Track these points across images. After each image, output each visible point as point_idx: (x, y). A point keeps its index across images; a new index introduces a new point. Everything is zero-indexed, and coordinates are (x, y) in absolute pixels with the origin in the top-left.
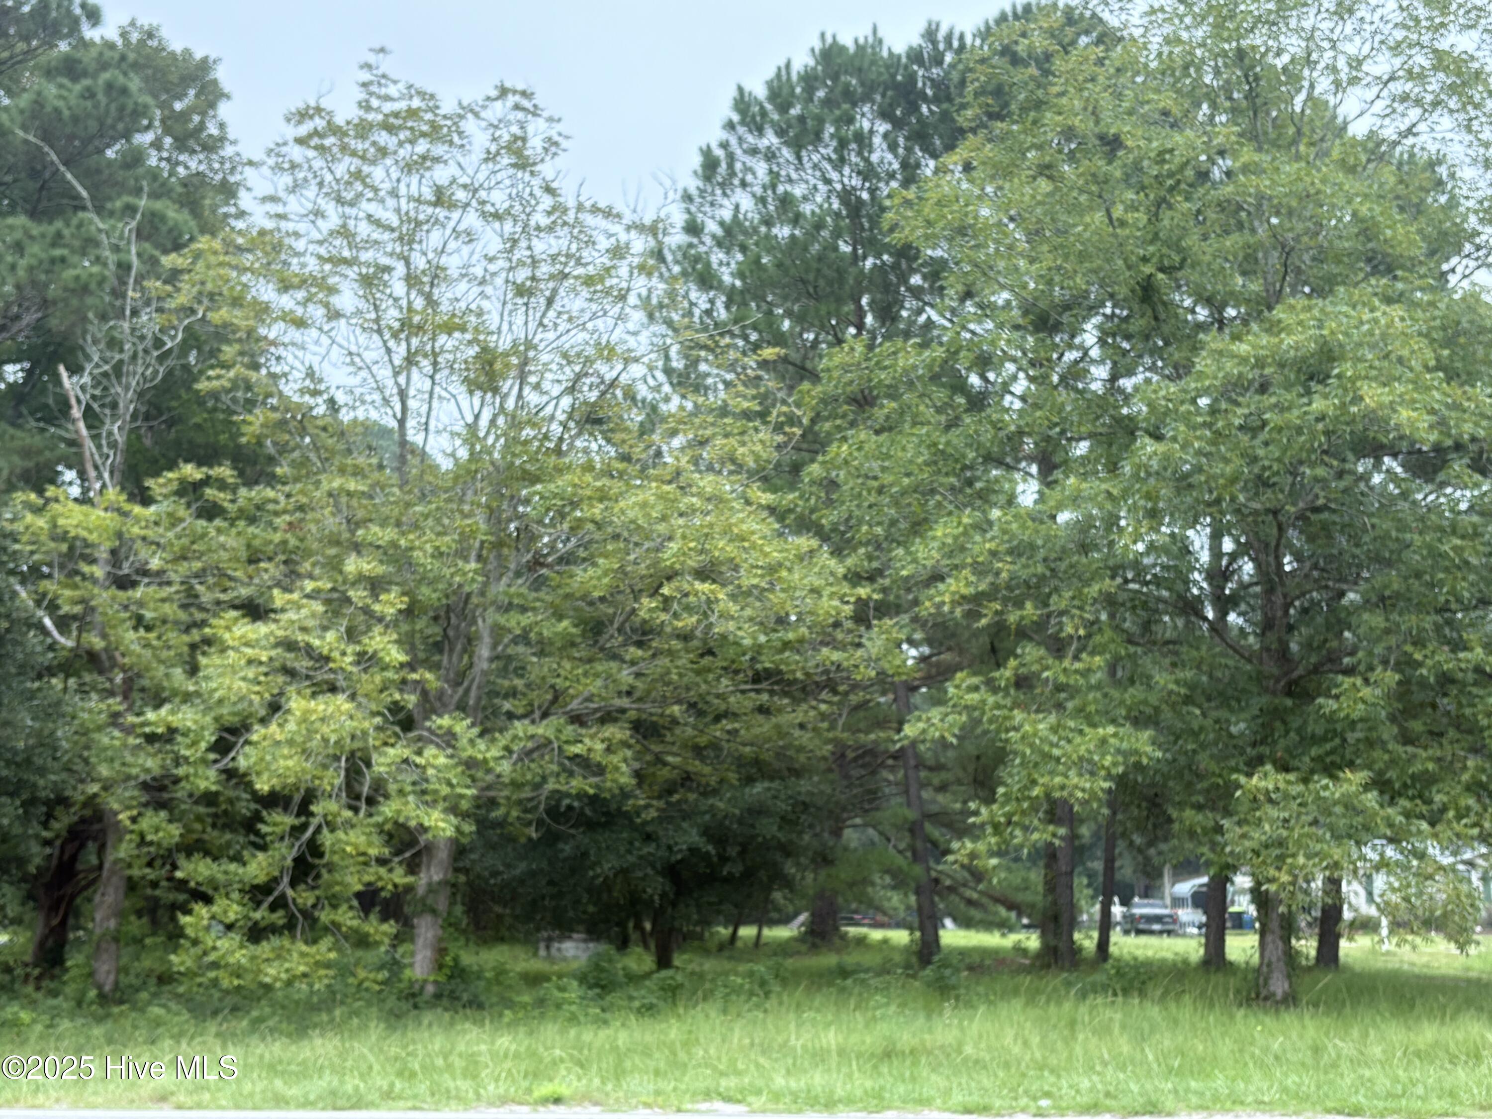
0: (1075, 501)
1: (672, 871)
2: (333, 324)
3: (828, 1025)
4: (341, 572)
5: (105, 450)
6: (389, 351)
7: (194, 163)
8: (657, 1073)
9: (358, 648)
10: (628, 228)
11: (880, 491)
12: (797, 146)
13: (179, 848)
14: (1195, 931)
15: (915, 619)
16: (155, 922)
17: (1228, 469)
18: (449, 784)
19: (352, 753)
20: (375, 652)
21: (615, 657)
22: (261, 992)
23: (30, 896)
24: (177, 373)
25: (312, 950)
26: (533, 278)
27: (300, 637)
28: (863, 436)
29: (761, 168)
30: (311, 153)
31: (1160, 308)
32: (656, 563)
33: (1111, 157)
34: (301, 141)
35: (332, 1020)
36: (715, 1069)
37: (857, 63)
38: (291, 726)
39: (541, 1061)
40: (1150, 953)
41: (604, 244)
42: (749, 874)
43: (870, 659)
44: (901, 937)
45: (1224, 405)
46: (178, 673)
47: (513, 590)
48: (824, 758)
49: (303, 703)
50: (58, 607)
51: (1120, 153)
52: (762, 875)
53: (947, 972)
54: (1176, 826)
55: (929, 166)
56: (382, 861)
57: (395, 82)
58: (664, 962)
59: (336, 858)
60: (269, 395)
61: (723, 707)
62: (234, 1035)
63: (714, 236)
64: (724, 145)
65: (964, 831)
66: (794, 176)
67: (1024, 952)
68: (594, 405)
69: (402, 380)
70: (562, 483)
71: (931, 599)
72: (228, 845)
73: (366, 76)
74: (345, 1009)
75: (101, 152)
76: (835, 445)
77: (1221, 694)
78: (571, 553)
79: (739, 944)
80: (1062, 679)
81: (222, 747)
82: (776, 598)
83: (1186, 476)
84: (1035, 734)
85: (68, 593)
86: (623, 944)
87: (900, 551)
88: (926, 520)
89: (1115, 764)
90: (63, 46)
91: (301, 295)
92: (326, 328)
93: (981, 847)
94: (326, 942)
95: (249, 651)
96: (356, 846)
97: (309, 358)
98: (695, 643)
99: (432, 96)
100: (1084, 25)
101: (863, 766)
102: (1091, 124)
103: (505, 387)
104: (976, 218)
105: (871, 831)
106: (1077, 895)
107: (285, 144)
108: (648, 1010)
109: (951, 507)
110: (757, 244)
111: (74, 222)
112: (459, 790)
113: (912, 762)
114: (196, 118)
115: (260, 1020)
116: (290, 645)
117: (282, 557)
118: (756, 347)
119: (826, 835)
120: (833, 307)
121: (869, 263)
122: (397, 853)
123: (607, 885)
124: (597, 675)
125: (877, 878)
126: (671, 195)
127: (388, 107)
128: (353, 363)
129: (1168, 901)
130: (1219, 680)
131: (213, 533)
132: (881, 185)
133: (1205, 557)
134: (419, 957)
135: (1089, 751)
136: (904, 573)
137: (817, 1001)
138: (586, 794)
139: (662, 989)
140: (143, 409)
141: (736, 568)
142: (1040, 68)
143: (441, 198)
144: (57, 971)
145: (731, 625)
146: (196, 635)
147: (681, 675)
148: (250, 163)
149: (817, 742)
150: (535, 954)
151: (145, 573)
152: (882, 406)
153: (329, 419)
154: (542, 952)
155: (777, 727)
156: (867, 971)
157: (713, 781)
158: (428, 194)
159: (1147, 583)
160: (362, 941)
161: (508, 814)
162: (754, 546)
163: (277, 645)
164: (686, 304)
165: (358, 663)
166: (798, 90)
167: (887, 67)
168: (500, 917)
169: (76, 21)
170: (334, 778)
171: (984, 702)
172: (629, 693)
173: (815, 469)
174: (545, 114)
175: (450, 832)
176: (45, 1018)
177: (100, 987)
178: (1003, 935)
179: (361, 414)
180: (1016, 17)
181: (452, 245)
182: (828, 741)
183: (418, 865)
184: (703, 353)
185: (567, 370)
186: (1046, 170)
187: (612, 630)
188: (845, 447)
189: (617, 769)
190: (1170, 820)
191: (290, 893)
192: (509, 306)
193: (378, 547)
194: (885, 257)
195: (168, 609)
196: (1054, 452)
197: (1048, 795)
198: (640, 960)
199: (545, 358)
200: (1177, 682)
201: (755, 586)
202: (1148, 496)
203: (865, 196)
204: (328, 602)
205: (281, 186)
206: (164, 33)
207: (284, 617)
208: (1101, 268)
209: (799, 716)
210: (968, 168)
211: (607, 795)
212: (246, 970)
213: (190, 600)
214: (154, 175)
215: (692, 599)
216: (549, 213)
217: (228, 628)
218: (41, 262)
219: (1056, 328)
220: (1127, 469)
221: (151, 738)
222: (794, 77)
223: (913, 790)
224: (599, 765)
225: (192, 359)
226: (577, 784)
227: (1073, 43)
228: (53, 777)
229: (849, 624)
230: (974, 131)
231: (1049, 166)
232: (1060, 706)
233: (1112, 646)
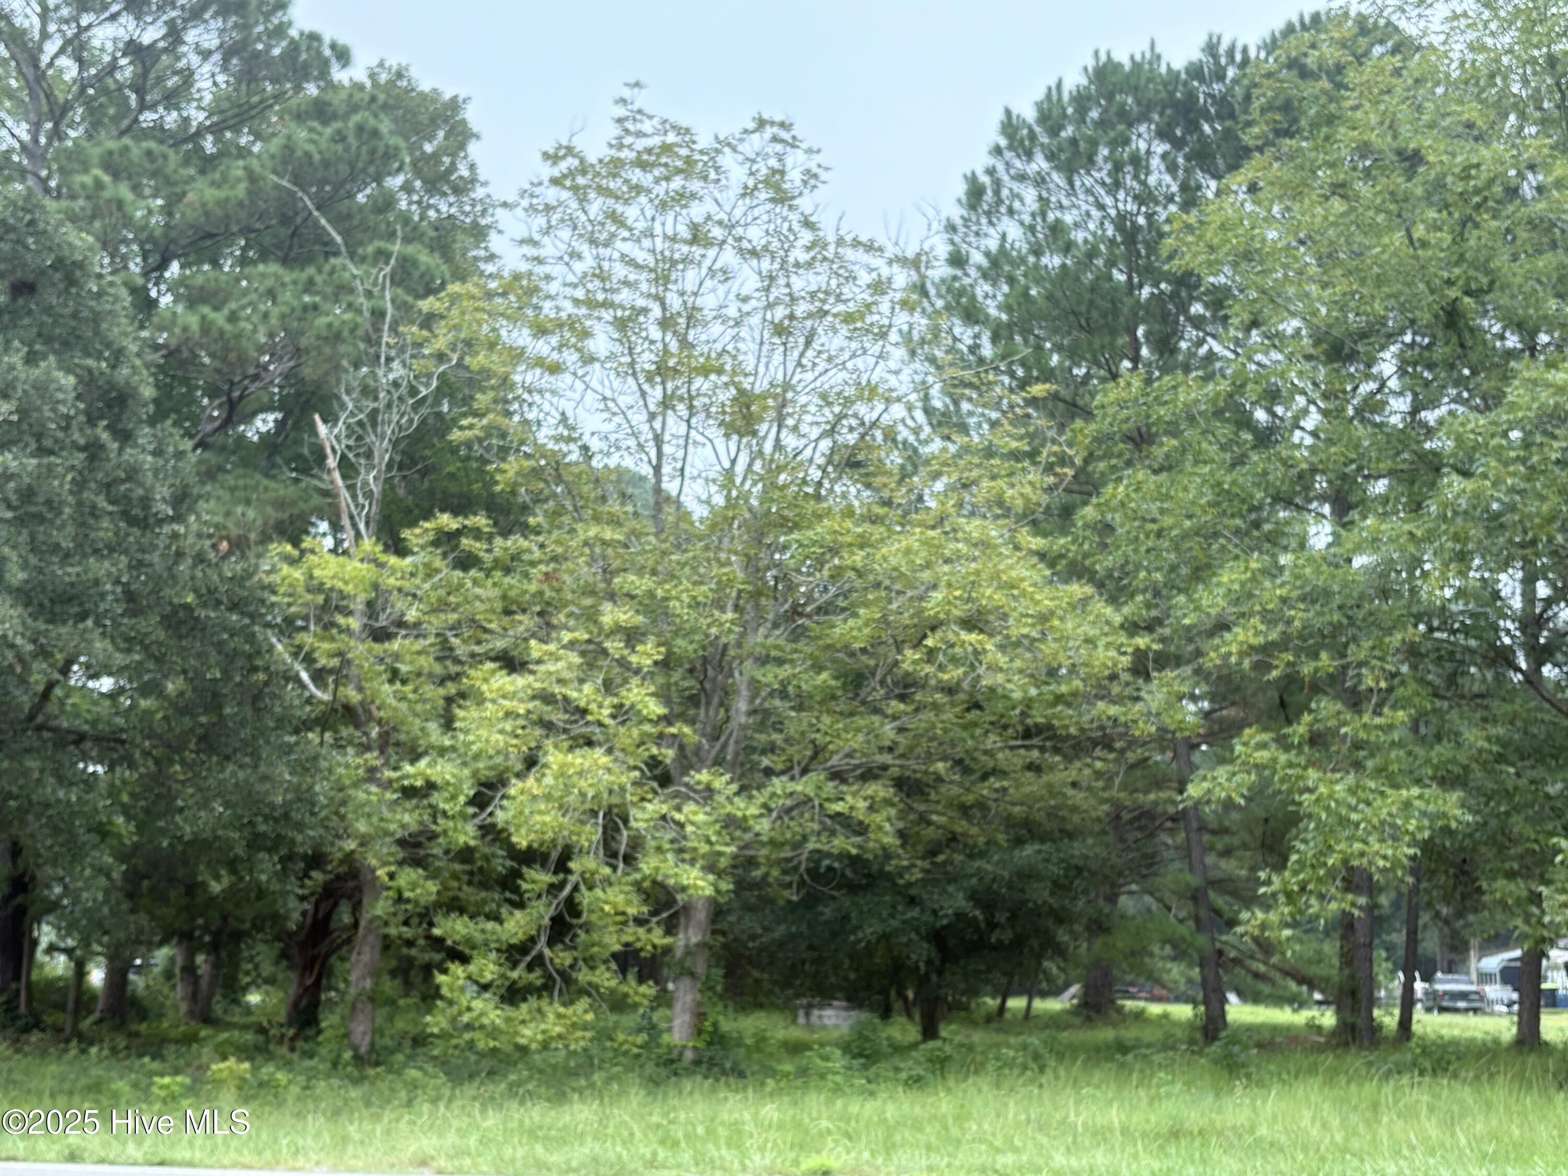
0: (1375, 542)
1: (937, 937)
2: (589, 368)
3: (1110, 1103)
4: (595, 622)
5: (361, 500)
6: (643, 394)
7: (444, 206)
8: (929, 1148)
9: (615, 701)
10: (890, 262)
11: (1159, 534)
12: (1069, 171)
13: (438, 905)
14: (1504, 1009)
15: (1198, 672)
16: (408, 985)
17: (1545, 508)
18: (709, 842)
19: (610, 807)
20: (632, 706)
21: (876, 711)
22: (517, 1055)
23: (283, 955)
24: (431, 421)
25: (570, 1011)
26: (792, 317)
27: (557, 689)
28: (1141, 476)
29: (1030, 194)
30: (565, 195)
31: (1467, 335)
32: (919, 612)
33: (1410, 174)
34: (556, 182)
35: (592, 1086)
36: (991, 1144)
37: (1133, 82)
38: (549, 780)
39: (807, 1132)
40: (1456, 1032)
41: (865, 278)
42: (1019, 942)
43: (1149, 713)
44: (1183, 1012)
45: (1538, 439)
46: (433, 727)
47: (770, 641)
48: (1099, 820)
49: (560, 756)
50: (314, 661)
51: (1421, 169)
52: (1035, 942)
53: (1236, 1049)
54: (1486, 898)
55: (1211, 187)
56: (640, 921)
57: (651, 117)
58: (930, 1032)
59: (594, 918)
60: (522, 442)
61: (991, 764)
62: (492, 1099)
63: (979, 268)
64: (991, 172)
65: (1250, 900)
66: (1066, 202)
67: (1319, 1029)
68: (854, 447)
69: (657, 425)
70: (822, 529)
71: (1217, 649)
72: (484, 902)
73: (621, 112)
74: (603, 1074)
75: (351, 196)
76: (1110, 486)
77: (1537, 751)
78: (829, 603)
79: (1008, 1016)
80: (1362, 735)
81: (480, 801)
82: (1048, 648)
83: (1497, 516)
84: (1331, 796)
85: (326, 646)
86: (886, 1013)
87: (1182, 599)
88: (1208, 566)
89: (1420, 829)
90: (312, 90)
91: (554, 340)
92: (580, 373)
93: (1273, 917)
94: (583, 1003)
95: (506, 703)
96: (614, 905)
97: (563, 404)
98: (961, 696)
99: (688, 131)
100: (1378, 35)
101: (1140, 829)
102: (1389, 139)
103: (763, 428)
104: (1264, 240)
105: (1147, 899)
106: (1376, 969)
107: (540, 184)
108: (915, 1082)
109: (1237, 551)
110: (1025, 275)
111: (327, 268)
112: (718, 848)
113: (1195, 825)
114: (447, 160)
115: (519, 1084)
116: (547, 698)
117: (538, 609)
118: (1023, 384)
119: (1101, 902)
120: (1107, 339)
121: (1146, 292)
122: (654, 913)
123: (869, 951)
124: (858, 730)
125: (1156, 949)
126: (935, 226)
127: (641, 144)
128: (607, 409)
129: (1474, 977)
130: (1534, 736)
131: (469, 584)
132: (1159, 209)
133: (1517, 603)
134: (677, 1022)
135: (1390, 814)
136: (1187, 621)
137: (1097, 1075)
138: (849, 856)
139: (930, 1060)
140: (398, 458)
141: (1005, 617)
142: (1331, 80)
143: (697, 236)
144: (310, 1032)
145: (1000, 678)
146: (452, 689)
147: (945, 730)
148: (505, 205)
149: (1092, 801)
150: (794, 1021)
151: (401, 623)
152: (1161, 444)
153: (583, 467)
154: (801, 1020)
155: (1050, 786)
156: (1149, 1046)
157: (982, 840)
158: (684, 232)
159: (1454, 632)
160: (619, 1004)
161: (767, 875)
162: (1024, 594)
163: (534, 698)
164: (950, 342)
165: (613, 716)
166: (1070, 111)
167: (1165, 84)
168: (757, 981)
169: (326, 63)
170: (591, 834)
171: (1274, 760)
172: (890, 750)
173: (1089, 512)
174: (804, 146)
175: (709, 891)
176: (302, 1079)
177: (355, 1049)
178: (1295, 1011)
179: (613, 462)
180: (1304, 27)
181: (708, 283)
182: (1105, 801)
183: (676, 926)
184: (967, 392)
185: (826, 411)
186: (1340, 189)
187: (874, 683)
188: (1121, 489)
189: (880, 828)
190: (1479, 890)
191: (547, 952)
192: (766, 347)
193: (632, 597)
194: (1163, 286)
195: (426, 663)
196: (1350, 490)
197: (1345, 862)
198: (904, 1031)
199: (803, 399)
200: (1488, 739)
201: (1026, 636)
202: (1456, 538)
203: (1141, 220)
204: (583, 654)
205: (535, 228)
206: (414, 72)
207: (542, 668)
208: (1401, 293)
209: (1072, 774)
210: (1253, 188)
211: (870, 856)
212: (502, 1032)
213: (446, 652)
214: (405, 219)
215: (958, 650)
216: (808, 249)
217: (486, 680)
218: (293, 310)
219: (1352, 357)
220: (1433, 508)
221: (409, 792)
222: (1066, 97)
223: (1196, 854)
224: (861, 823)
225: (445, 408)
226: (842, 843)
227: (1367, 53)
228: (311, 833)
229: (1125, 677)
230: (1260, 149)
231: (1343, 185)
232: (1358, 765)
233: (1416, 700)
